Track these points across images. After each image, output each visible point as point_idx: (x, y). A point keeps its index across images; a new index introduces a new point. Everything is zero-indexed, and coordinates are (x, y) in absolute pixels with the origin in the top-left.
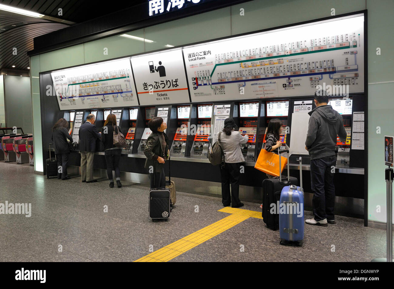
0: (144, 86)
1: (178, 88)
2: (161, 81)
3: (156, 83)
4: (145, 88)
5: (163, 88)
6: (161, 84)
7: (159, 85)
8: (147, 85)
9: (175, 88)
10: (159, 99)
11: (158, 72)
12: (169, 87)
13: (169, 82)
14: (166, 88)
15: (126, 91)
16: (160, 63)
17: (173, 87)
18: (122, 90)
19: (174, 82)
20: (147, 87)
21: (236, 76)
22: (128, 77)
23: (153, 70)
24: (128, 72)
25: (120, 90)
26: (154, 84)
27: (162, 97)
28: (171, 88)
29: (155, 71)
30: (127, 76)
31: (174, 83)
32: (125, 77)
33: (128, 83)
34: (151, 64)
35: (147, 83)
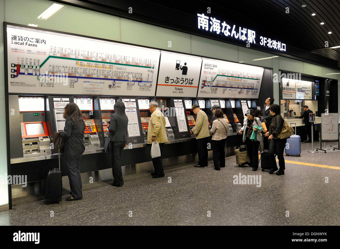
0: (166, 79)
1: (192, 85)
2: (182, 78)
3: (178, 78)
4: (166, 82)
5: (181, 84)
6: (181, 80)
7: (180, 81)
8: (169, 79)
9: (190, 85)
10: (175, 92)
11: (181, 70)
12: (186, 84)
13: (187, 80)
14: (184, 84)
15: (146, 80)
16: (185, 64)
17: (189, 84)
18: (141, 79)
19: (191, 80)
20: (168, 81)
21: (224, 84)
22: (153, 68)
23: (178, 67)
24: (155, 63)
25: (139, 79)
26: (175, 79)
27: (178, 91)
28: (188, 85)
29: (180, 69)
30: (152, 66)
31: (191, 82)
32: (150, 67)
33: (151, 74)
34: (178, 63)
35: (169, 77)
